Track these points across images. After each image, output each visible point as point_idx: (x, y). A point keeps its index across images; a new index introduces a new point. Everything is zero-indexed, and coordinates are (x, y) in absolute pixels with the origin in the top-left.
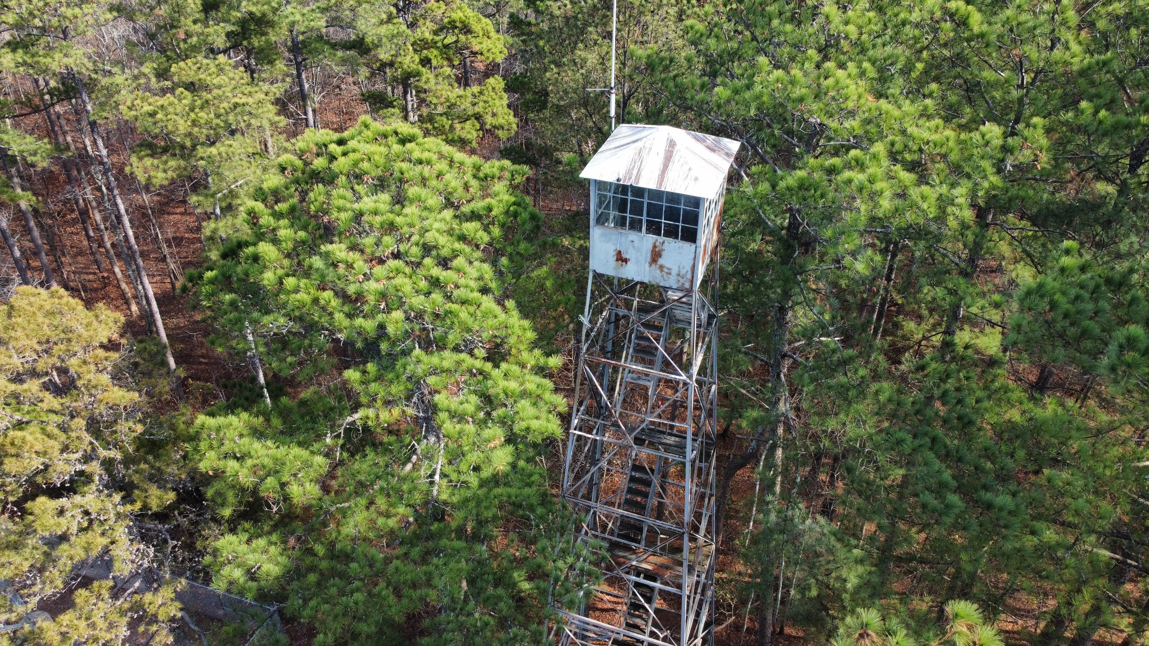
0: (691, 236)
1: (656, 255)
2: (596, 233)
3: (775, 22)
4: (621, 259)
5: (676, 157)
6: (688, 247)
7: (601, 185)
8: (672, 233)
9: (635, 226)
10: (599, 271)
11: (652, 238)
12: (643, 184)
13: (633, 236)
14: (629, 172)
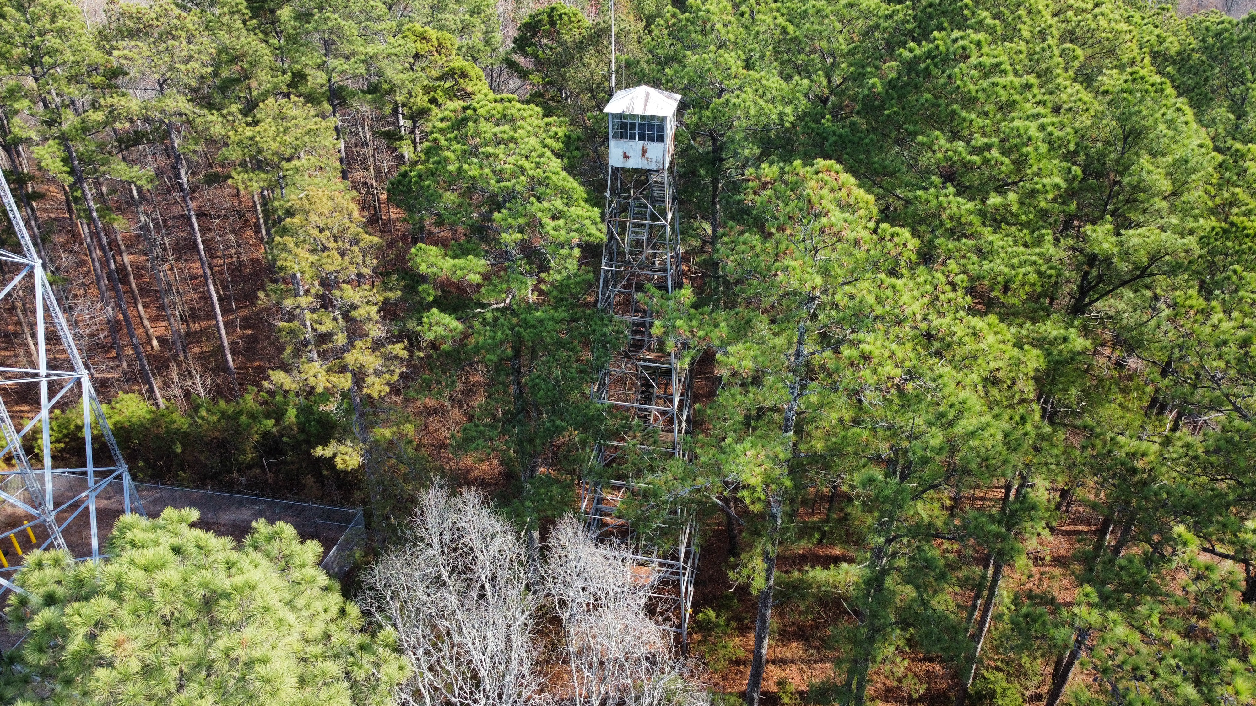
0: (661, 139)
1: (644, 152)
2: (612, 143)
3: (693, 35)
4: (626, 156)
5: (650, 99)
6: (660, 145)
7: (614, 115)
8: (651, 139)
9: (633, 137)
10: (615, 165)
11: (641, 143)
12: (635, 113)
13: (632, 143)
14: (628, 108)
